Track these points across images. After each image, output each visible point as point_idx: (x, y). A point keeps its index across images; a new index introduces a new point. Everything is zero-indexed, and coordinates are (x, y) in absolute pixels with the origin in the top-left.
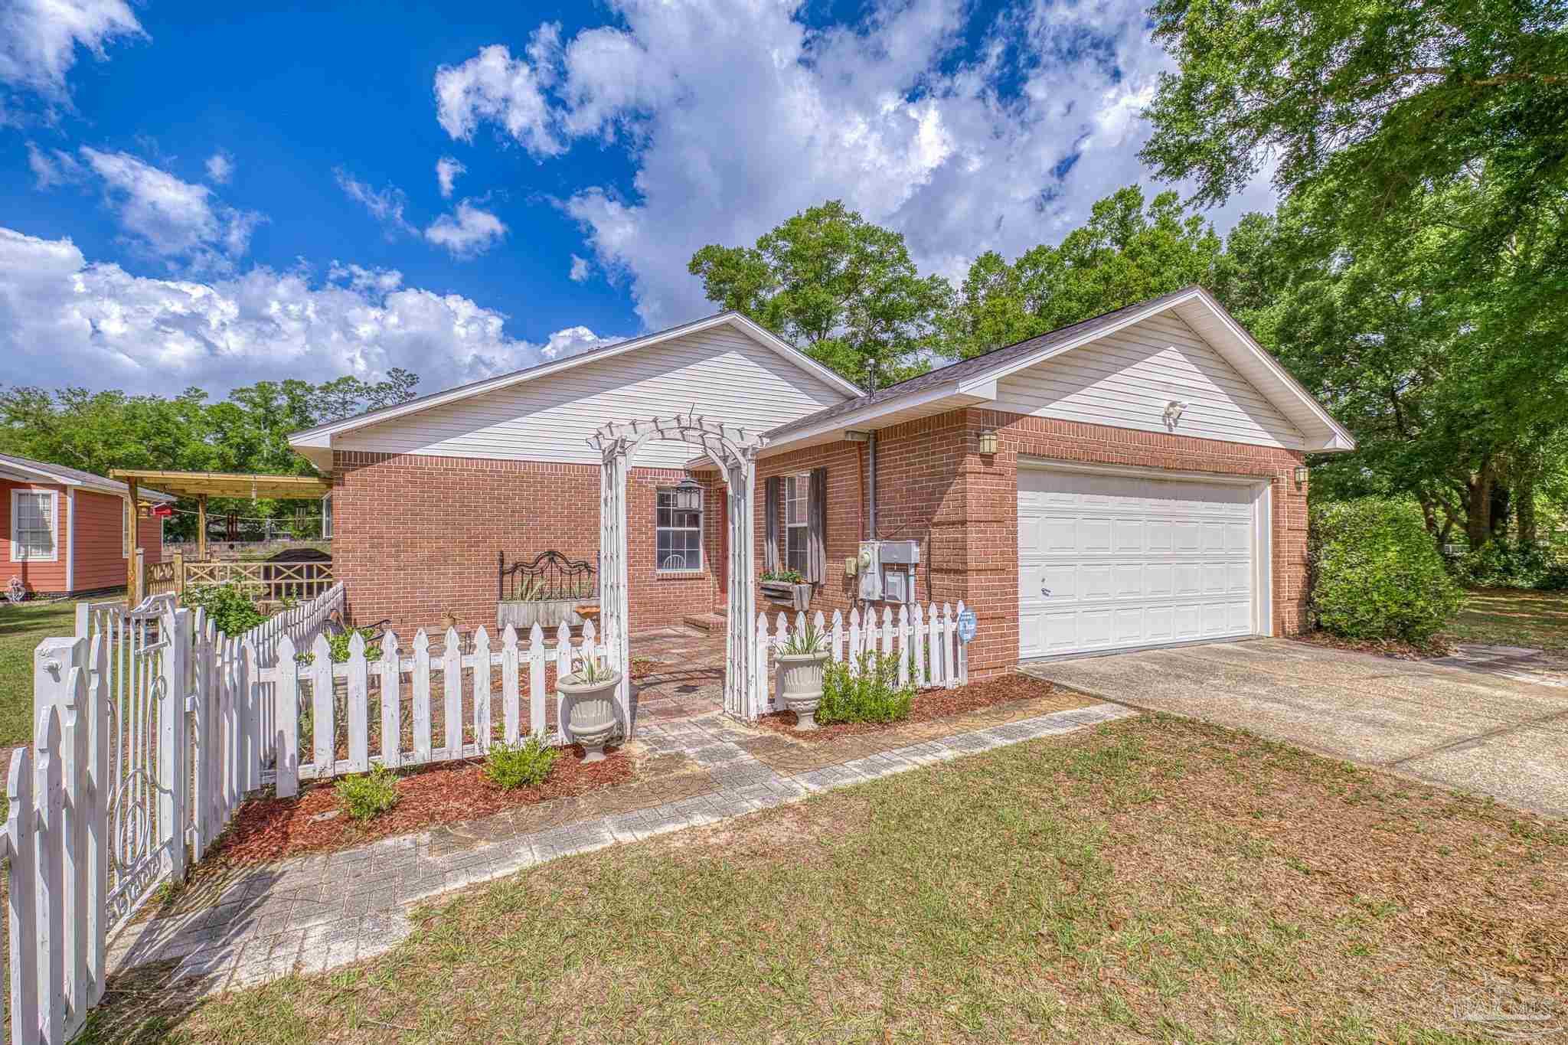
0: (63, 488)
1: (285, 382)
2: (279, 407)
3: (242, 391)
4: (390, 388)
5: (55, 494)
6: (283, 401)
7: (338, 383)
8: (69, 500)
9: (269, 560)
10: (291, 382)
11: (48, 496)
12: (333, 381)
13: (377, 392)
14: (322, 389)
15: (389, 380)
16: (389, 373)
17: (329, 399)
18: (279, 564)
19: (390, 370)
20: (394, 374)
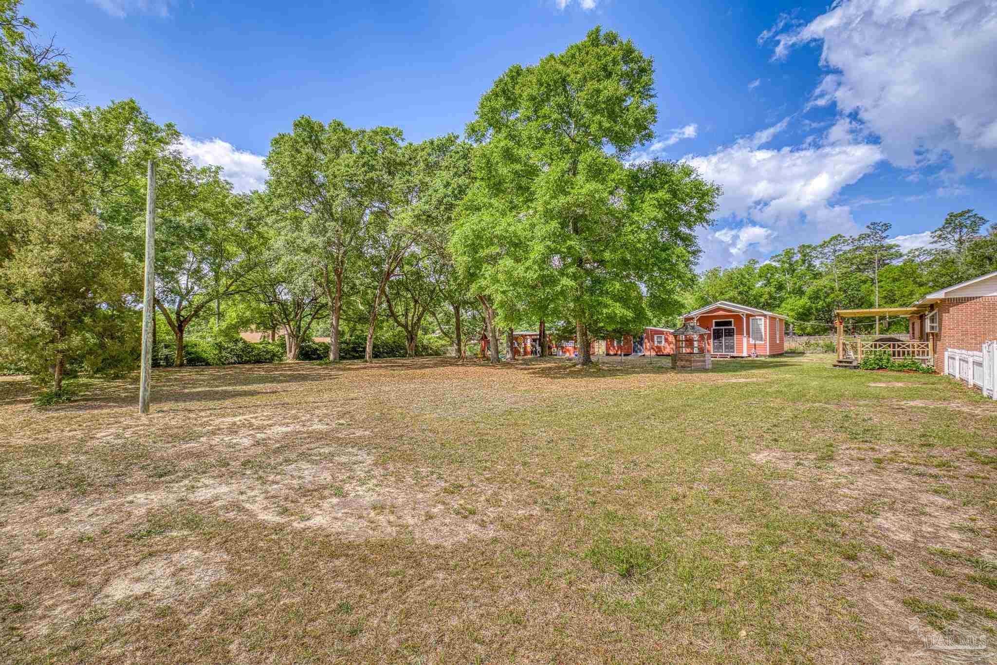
0: (765, 316)
1: (800, 247)
2: (797, 262)
3: (777, 256)
4: (869, 236)
5: (763, 318)
6: (798, 257)
7: (831, 240)
8: (768, 321)
9: (876, 341)
10: (804, 246)
11: (760, 319)
12: (828, 239)
13: (859, 240)
14: (821, 246)
15: (868, 231)
16: (868, 227)
17: (825, 251)
18: (880, 343)
19: (869, 224)
20: (872, 227)
